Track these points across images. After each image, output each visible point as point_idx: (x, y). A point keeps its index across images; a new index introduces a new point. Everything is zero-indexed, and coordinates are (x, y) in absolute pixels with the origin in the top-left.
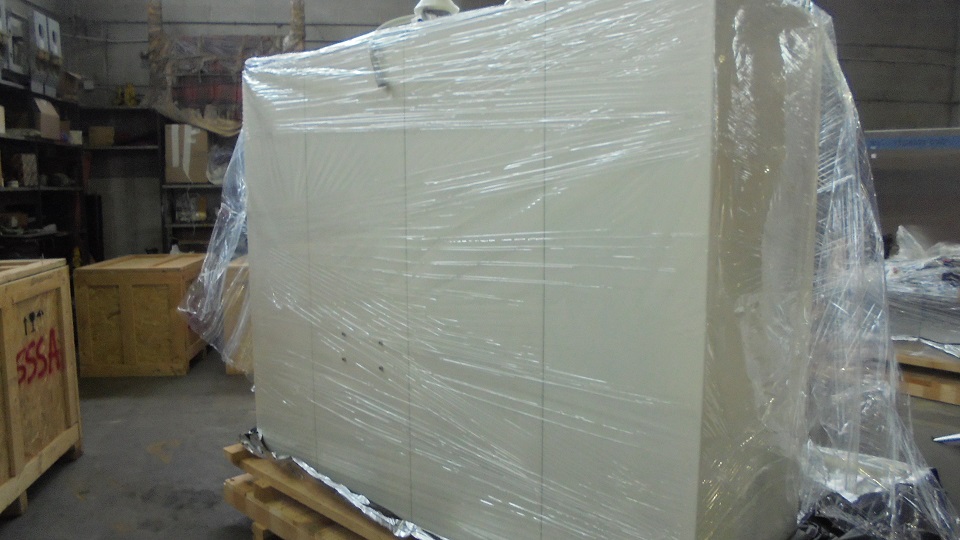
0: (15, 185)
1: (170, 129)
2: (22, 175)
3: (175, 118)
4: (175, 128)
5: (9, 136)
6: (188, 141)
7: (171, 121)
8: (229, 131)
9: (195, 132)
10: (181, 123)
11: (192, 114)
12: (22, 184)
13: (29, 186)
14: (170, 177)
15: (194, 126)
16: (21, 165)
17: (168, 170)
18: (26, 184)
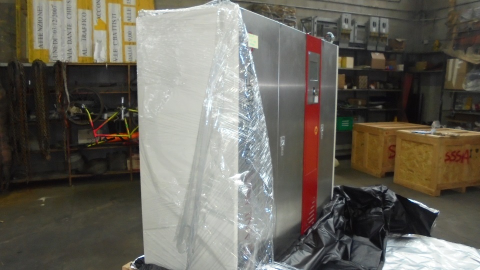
0: (355, 88)
1: (449, 61)
2: (359, 84)
3: (452, 56)
4: (451, 61)
5: (355, 69)
6: (457, 67)
7: (450, 57)
8: (477, 61)
9: (460, 62)
10: (455, 58)
11: (460, 53)
12: (358, 88)
13: (362, 89)
14: (446, 86)
15: (461, 60)
16: (359, 80)
17: (446, 83)
18: (360, 88)
